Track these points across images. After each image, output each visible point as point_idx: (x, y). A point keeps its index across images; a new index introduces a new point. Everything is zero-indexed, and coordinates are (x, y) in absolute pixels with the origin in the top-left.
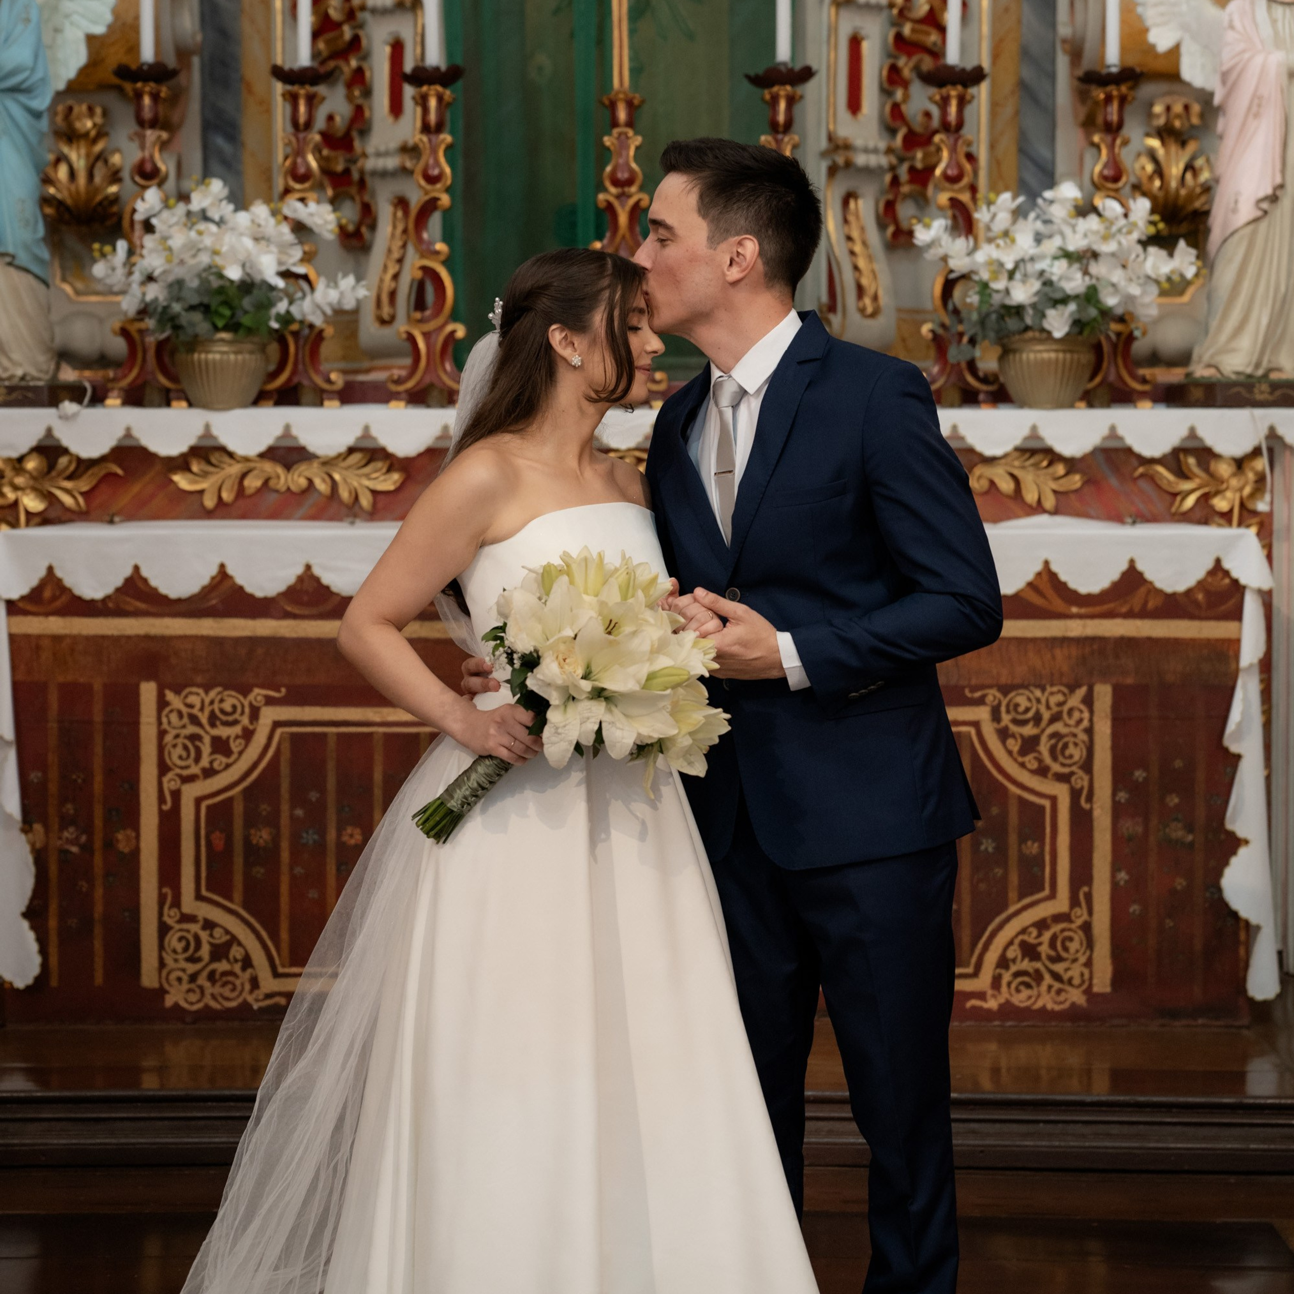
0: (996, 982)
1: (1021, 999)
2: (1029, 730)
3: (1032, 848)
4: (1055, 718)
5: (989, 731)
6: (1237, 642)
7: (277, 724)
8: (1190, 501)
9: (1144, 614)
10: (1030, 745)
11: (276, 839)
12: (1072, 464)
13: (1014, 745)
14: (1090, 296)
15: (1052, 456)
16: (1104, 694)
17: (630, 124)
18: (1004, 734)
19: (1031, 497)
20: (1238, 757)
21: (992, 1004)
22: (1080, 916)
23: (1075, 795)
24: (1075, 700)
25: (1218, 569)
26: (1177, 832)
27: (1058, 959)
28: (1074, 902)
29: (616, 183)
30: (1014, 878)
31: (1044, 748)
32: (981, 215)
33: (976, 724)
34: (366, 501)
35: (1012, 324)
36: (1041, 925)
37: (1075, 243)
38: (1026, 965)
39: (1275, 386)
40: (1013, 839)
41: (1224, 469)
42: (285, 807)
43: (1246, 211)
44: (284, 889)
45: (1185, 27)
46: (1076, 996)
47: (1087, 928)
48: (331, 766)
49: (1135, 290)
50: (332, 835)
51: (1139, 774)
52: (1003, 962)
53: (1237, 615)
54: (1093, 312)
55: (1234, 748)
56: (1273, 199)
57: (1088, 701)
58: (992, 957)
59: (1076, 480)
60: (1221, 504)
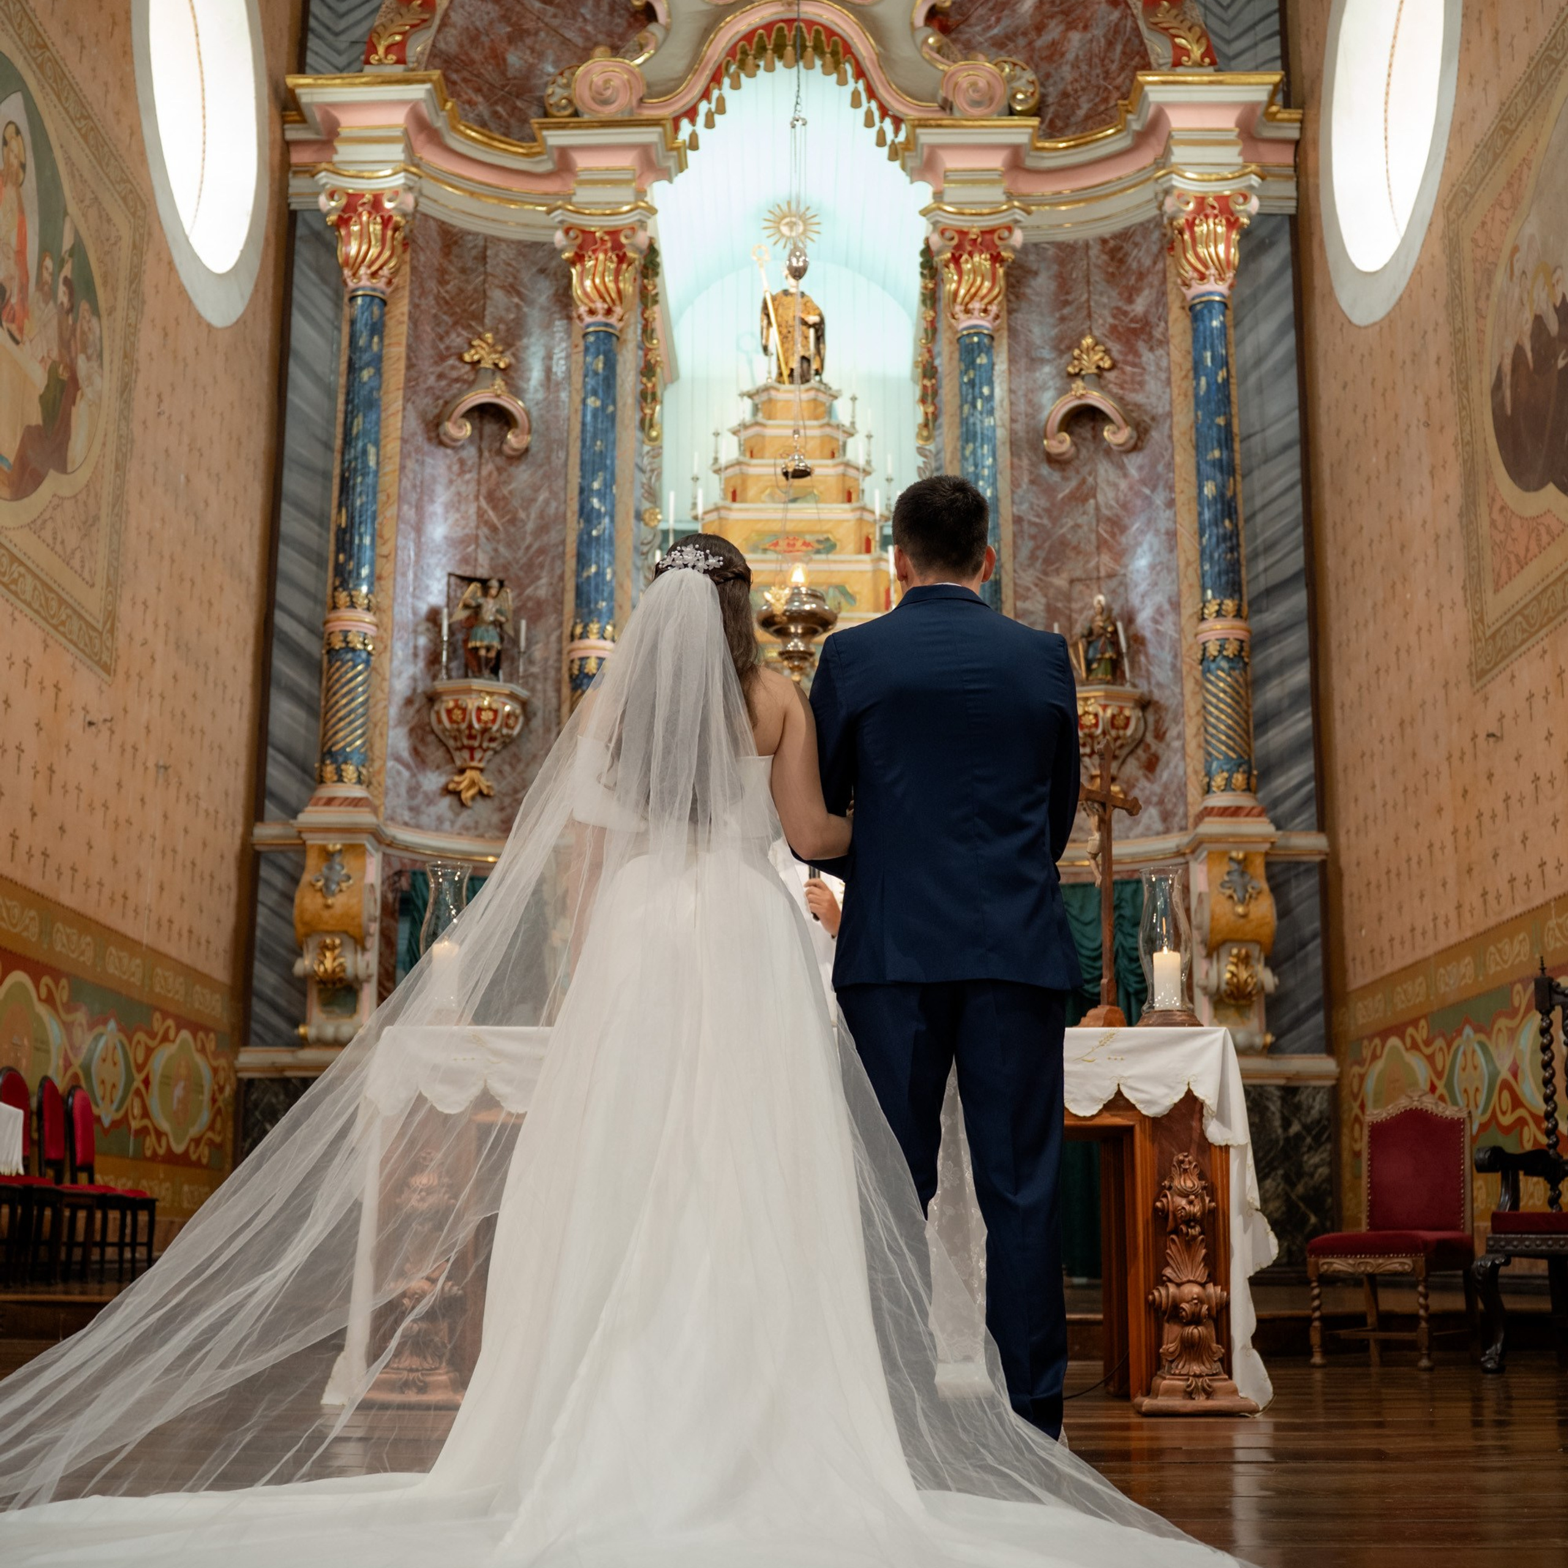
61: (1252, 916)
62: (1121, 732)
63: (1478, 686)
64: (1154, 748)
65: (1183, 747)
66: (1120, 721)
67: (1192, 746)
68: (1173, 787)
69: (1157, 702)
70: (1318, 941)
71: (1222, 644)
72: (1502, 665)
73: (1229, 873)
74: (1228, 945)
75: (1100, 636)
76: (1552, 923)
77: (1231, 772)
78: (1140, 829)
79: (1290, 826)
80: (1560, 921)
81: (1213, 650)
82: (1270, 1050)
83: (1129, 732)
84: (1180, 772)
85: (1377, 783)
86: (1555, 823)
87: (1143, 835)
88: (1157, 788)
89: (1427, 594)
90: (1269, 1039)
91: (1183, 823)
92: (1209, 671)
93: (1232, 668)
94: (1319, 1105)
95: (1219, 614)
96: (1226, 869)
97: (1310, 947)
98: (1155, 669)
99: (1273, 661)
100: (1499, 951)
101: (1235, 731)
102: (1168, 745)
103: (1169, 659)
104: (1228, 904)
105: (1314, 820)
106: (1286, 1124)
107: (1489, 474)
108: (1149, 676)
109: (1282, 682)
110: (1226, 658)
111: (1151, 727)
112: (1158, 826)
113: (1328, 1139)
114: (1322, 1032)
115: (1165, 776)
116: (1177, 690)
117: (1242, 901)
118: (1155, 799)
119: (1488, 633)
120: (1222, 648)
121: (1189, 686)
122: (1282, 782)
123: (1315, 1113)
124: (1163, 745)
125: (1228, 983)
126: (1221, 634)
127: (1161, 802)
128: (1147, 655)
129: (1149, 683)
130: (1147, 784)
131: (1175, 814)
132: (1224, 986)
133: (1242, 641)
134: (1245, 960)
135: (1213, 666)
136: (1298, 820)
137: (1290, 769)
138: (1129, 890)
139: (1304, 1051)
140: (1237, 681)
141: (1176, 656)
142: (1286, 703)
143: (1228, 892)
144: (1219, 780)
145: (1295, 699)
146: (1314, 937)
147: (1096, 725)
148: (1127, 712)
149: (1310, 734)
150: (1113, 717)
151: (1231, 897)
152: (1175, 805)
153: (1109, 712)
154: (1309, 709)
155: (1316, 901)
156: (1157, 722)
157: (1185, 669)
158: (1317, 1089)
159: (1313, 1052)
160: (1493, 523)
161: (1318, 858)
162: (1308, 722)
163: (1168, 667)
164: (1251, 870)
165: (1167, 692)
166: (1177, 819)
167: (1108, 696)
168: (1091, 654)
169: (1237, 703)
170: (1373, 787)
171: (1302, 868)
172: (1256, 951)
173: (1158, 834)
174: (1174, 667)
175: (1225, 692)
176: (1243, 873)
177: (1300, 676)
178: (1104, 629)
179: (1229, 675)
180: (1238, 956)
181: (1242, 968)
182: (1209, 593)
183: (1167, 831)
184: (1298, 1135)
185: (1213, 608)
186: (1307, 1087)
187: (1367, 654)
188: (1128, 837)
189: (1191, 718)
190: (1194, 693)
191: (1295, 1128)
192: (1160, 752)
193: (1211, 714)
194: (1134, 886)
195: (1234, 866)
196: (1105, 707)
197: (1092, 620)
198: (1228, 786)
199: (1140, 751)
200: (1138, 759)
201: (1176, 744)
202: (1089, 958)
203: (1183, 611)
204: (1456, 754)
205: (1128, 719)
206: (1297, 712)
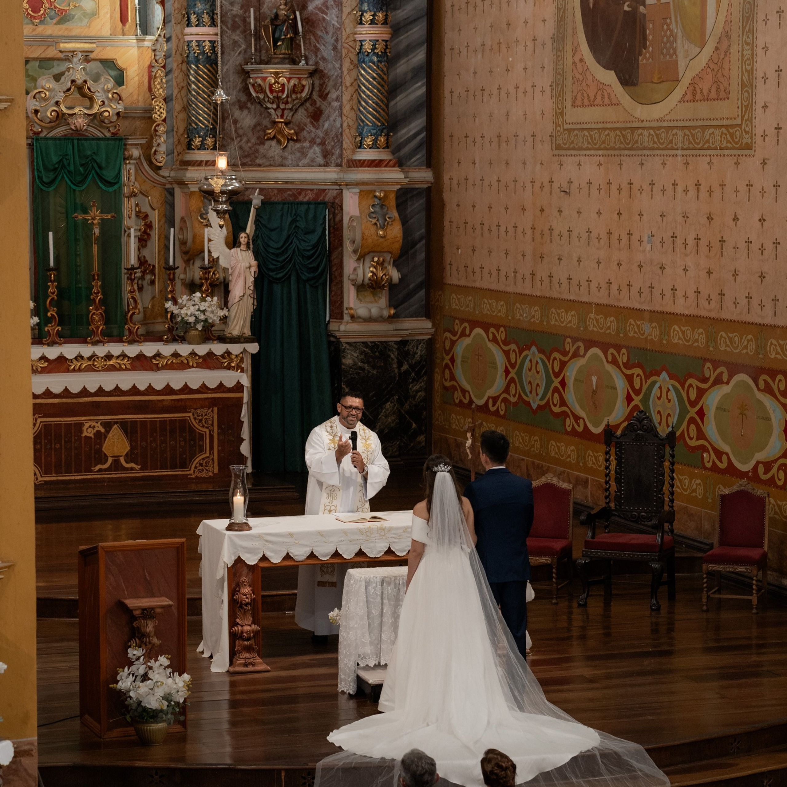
0: (194, 471)
1: (199, 475)
2: (200, 418)
3: (201, 443)
4: (206, 415)
5: (192, 418)
6: (242, 398)
7: (41, 422)
8: (226, 364)
9: (224, 392)
10: (200, 421)
11: (41, 448)
12: (200, 357)
13: (197, 421)
14: (206, 321)
15: (196, 354)
16: (216, 409)
17: (98, 279)
18: (195, 419)
19: (191, 364)
20: (243, 422)
21: (193, 476)
22: (211, 457)
23: (210, 431)
24: (210, 411)
25: (238, 382)
26: (231, 438)
27: (207, 466)
28: (210, 454)
29: (95, 293)
30: (198, 450)
31: (203, 421)
32: (180, 301)
33: (189, 417)
34: (39, 369)
35: (188, 326)
36: (203, 459)
37: (202, 308)
38: (200, 468)
39: (245, 338)
40: (197, 441)
41: (233, 357)
42: (43, 441)
43: (237, 299)
44: (43, 458)
45: (220, 253)
46: (211, 474)
47: (213, 459)
48: (53, 431)
49: (215, 318)
50: (53, 446)
51: (223, 426)
52: (196, 467)
53: (243, 392)
54: (207, 324)
55: (242, 420)
56: (243, 296)
57: (212, 411)
58: (193, 466)
59: (201, 360)
60: (233, 365)
61: (388, 237)
62: (299, 96)
63: (556, 152)
64: (318, 104)
65: (341, 107)
66: (298, 89)
67: (347, 109)
68: (333, 134)
69: (322, 71)
70: (424, 242)
71: (375, 43)
72: (573, 152)
73: (373, 206)
74: (372, 254)
75: (284, 22)
76: (592, 316)
77: (377, 136)
78: (305, 161)
79: (409, 163)
80: (597, 317)
81: (367, 47)
82: (391, 318)
83: (304, 95)
84: (338, 124)
85: (477, 161)
86: (599, 263)
87: (309, 165)
88: (320, 133)
89: (525, 69)
90: (392, 311)
91: (339, 161)
92: (364, 62)
93: (379, 61)
94: (420, 352)
95: (372, 22)
96: (371, 202)
97: (418, 246)
98: (322, 48)
99: (402, 46)
100: (559, 314)
101: (380, 106)
102: (330, 104)
103: (332, 41)
104: (373, 229)
105: (424, 158)
106: (400, 365)
107: (574, 34)
108: (316, 50)
109: (408, 61)
110: (377, 55)
111: (317, 88)
112: (320, 160)
113: (425, 374)
114: (424, 302)
115: (326, 125)
116: (337, 66)
117: (383, 228)
118: (318, 141)
119: (566, 127)
120: (374, 48)
121: (347, 64)
122: (405, 132)
123: (417, 357)
124: (325, 103)
125: (370, 279)
126: (373, 37)
127: (323, 143)
128: (315, 35)
129: (316, 56)
130: (313, 130)
131: (333, 154)
132: (367, 281)
133: (386, 41)
134: (381, 264)
135: (367, 59)
136: (414, 159)
137: (410, 123)
138: (303, 208)
139: (412, 316)
140: (382, 71)
141: (337, 40)
142: (410, 75)
143: (374, 221)
144: (369, 141)
145: (415, 73)
146: (421, 240)
147: (283, 91)
148: (304, 82)
149: (425, 98)
150: (295, 85)
151: (376, 224)
152: (333, 147)
153: (292, 82)
154: (425, 80)
155: (423, 214)
156: (321, 85)
157: (344, 52)
158: (419, 341)
159: (417, 317)
160: (574, 63)
161: (425, 186)
162: (424, 89)
163: (330, 48)
164: (386, 203)
165: (330, 66)
166: (334, 157)
167: (291, 71)
168: (277, 35)
169: (382, 86)
170: (474, 163)
171: (415, 193)
172: (388, 257)
173: (320, 166)
174: (335, 48)
175: (374, 78)
176: (382, 206)
177: (420, 56)
178: (288, 17)
179: (378, 67)
180: (377, 263)
181: (379, 268)
182: (365, 7)
183: (326, 165)
184: (406, 371)
185: (368, 16)
186: (413, 340)
187: (475, 73)
188: (298, 166)
189: (346, 87)
190: (349, 70)
191: (405, 367)
192: (323, 107)
193: (364, 92)
194: (306, 207)
195: (377, 201)
196: (289, 79)
197: (278, 8)
198: (375, 146)
199: (308, 105)
200: (306, 110)
201: (335, 104)
202: (273, 254)
203: (344, 9)
204: (537, 185)
205: (304, 86)
206: (417, 82)
